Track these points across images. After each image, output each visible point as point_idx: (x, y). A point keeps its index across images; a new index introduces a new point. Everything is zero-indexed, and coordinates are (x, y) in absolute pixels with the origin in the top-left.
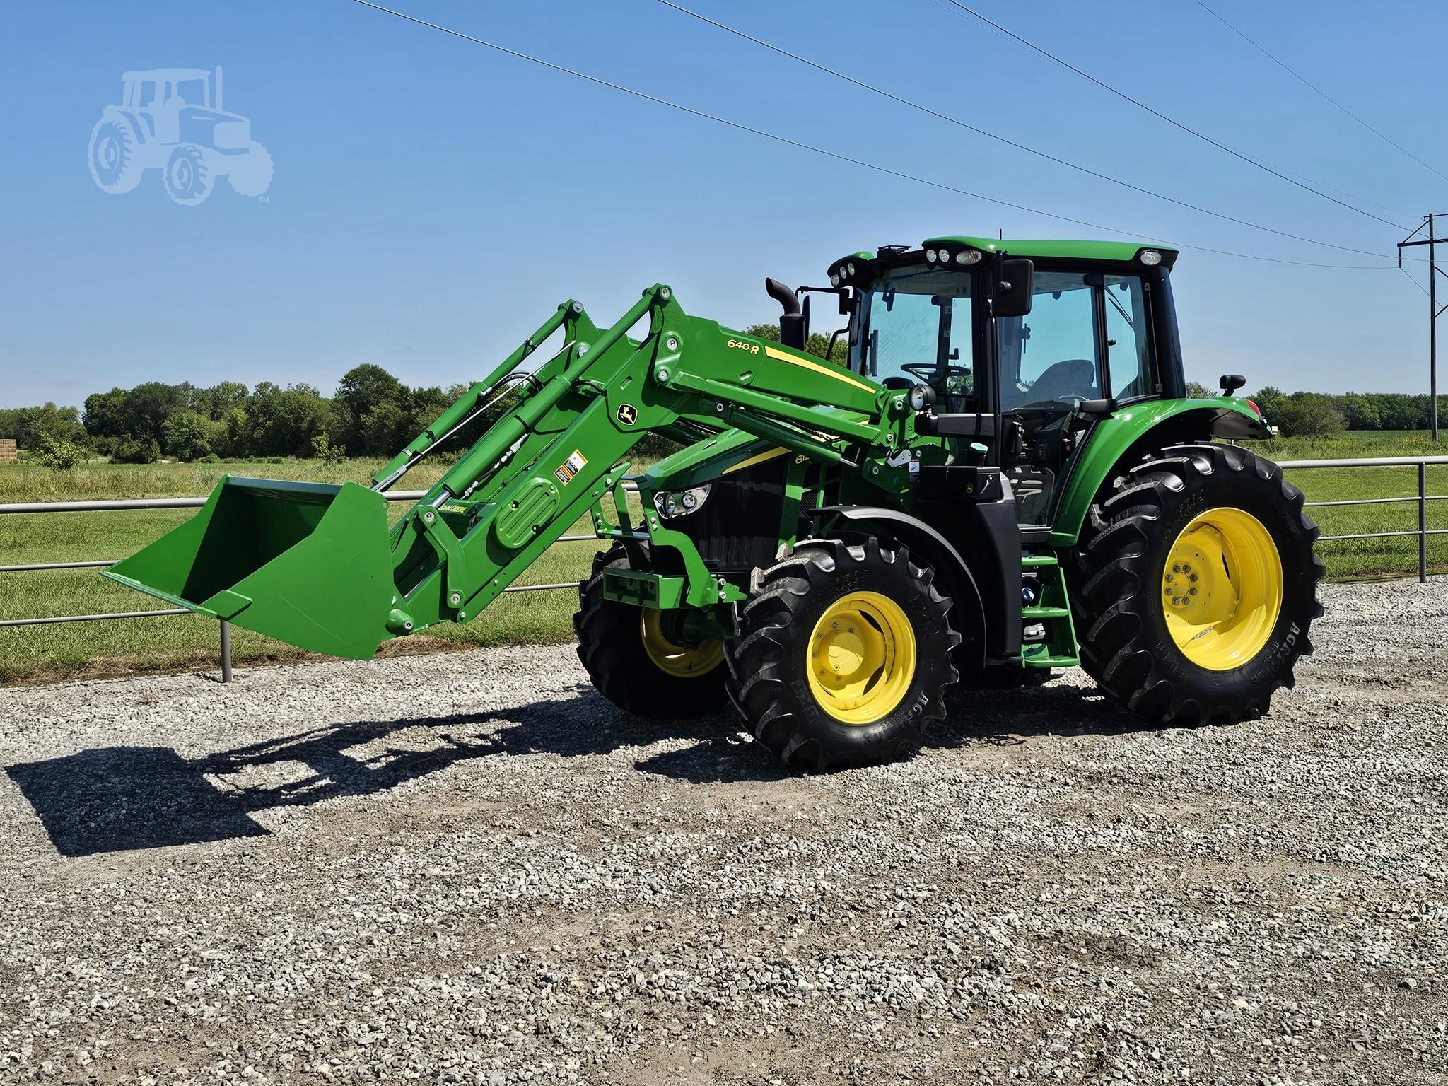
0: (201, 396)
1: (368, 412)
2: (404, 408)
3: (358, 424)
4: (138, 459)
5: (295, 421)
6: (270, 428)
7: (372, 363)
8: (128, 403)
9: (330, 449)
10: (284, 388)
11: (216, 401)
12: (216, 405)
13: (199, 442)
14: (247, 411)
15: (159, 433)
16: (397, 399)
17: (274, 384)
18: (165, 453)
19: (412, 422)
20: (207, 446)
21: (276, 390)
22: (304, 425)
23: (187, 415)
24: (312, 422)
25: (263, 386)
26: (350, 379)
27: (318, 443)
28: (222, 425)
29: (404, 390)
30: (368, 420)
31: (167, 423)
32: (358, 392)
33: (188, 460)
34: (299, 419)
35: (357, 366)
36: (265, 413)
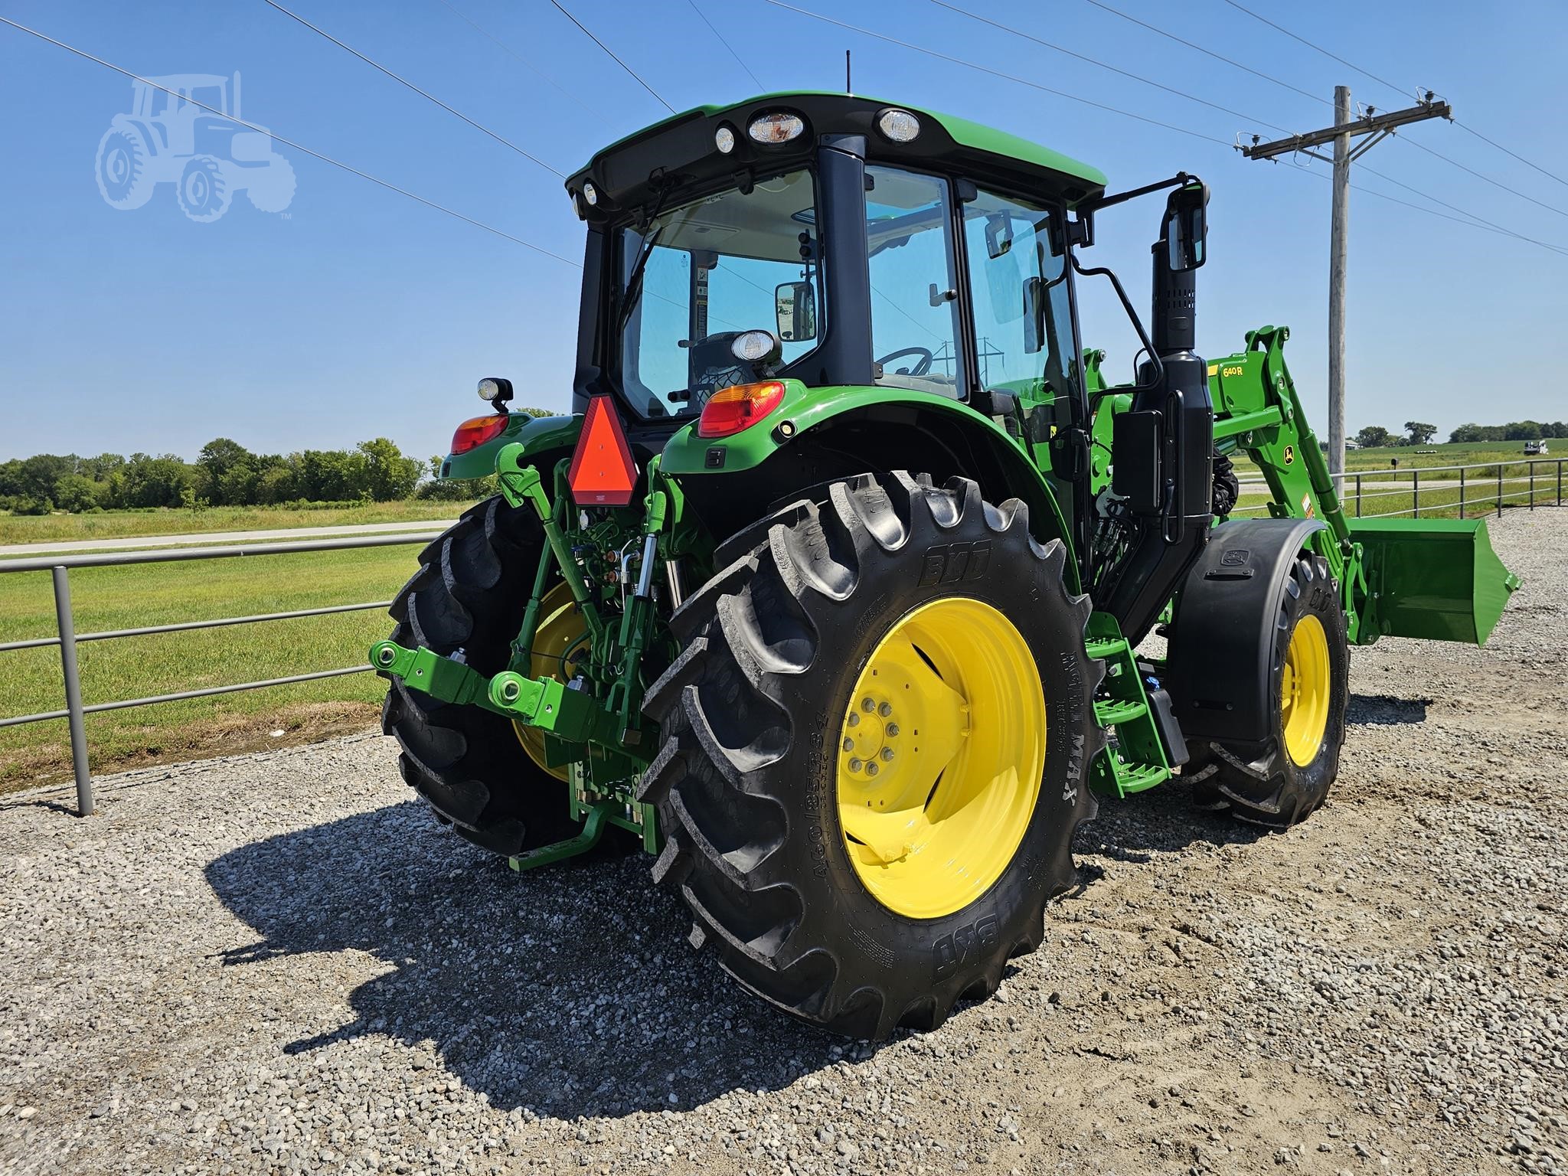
0: (86, 464)
1: (224, 473)
2: (253, 470)
3: (216, 482)
4: (35, 512)
5: (166, 481)
6: (144, 486)
7: (226, 438)
8: (24, 470)
9: (196, 500)
10: (154, 457)
11: (98, 468)
12: (99, 471)
13: (86, 498)
14: (125, 474)
15: (51, 492)
16: (247, 464)
17: (146, 454)
18: (57, 507)
19: (260, 480)
20: (93, 501)
21: (148, 458)
22: (173, 484)
23: (76, 477)
24: (179, 482)
25: (137, 456)
26: (207, 450)
27: (186, 495)
28: (105, 485)
29: (252, 457)
30: (225, 479)
31: (58, 484)
32: (215, 459)
33: (78, 512)
34: (169, 479)
35: (213, 440)
36: (140, 476)
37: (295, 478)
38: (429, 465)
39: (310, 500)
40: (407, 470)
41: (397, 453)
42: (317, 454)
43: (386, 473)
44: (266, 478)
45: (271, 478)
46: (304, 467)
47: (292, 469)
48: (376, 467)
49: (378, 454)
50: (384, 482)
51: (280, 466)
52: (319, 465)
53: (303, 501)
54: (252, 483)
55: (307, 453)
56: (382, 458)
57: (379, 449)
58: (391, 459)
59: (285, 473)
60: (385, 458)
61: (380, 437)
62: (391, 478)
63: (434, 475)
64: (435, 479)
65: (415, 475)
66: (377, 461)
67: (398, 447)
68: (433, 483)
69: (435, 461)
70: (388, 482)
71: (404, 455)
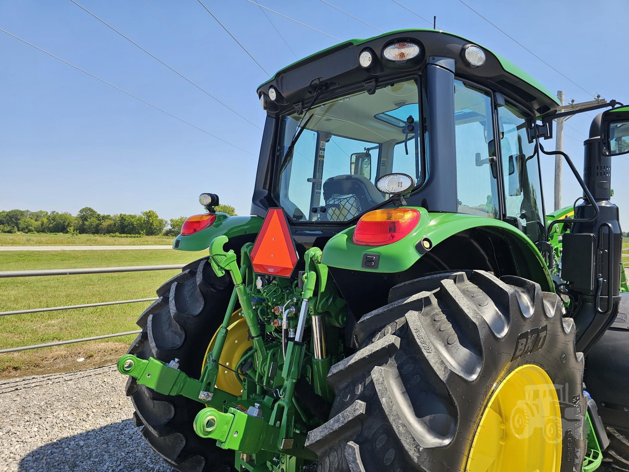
0: (32, 214)
1: (87, 221)
2: (99, 220)
3: (83, 224)
4: (9, 232)
5: (63, 223)
6: (54, 224)
7: (89, 207)
8: (7, 215)
9: (74, 231)
10: (60, 213)
11: (37, 216)
12: (37, 217)
13: (31, 228)
14: (47, 219)
15: (17, 224)
16: (96, 217)
17: (57, 212)
18: (19, 230)
19: (101, 224)
20: (33, 229)
21: (57, 213)
22: (66, 224)
23: (28, 219)
24: (69, 223)
25: (53, 212)
26: (81, 211)
27: (70, 229)
28: (39, 223)
29: (99, 215)
30: (87, 223)
31: (20, 221)
32: (84, 215)
33: (27, 233)
35: (84, 207)
36: (53, 220)
37: (115, 224)
38: (169, 222)
39: (120, 233)
40: (160, 223)
41: (157, 217)
42: (125, 215)
43: (152, 224)
44: (103, 224)
45: (105, 224)
46: (119, 220)
47: (114, 221)
48: (148, 222)
49: (149, 217)
50: (151, 228)
51: (109, 219)
52: (125, 220)
53: (117, 234)
54: (98, 225)
55: (121, 214)
56: (150, 218)
57: (149, 215)
58: (154, 219)
59: (111, 222)
60: (152, 218)
61: (151, 210)
62: (153, 226)
63: (171, 226)
64: (171, 228)
65: (163, 226)
66: (148, 219)
67: (157, 214)
68: (170, 229)
69: (172, 221)
70: (152, 228)
71: (160, 218)
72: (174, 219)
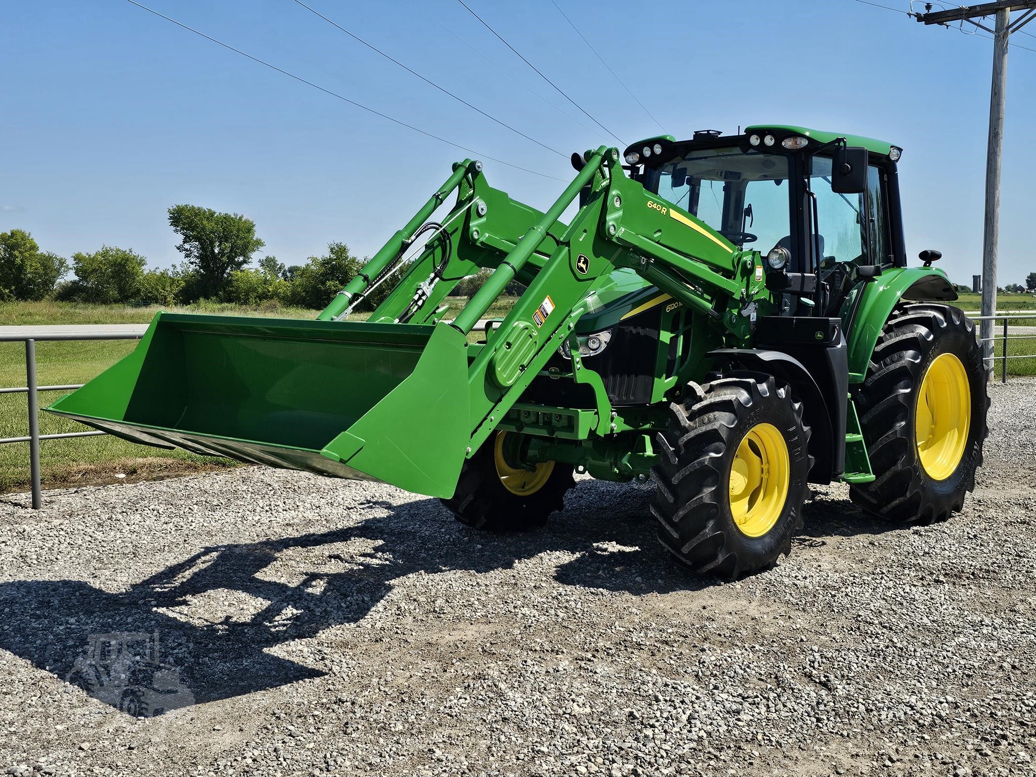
38: (71, 262)
40: (45, 267)
41: (34, 248)
43: (21, 268)
48: (10, 263)
49: (12, 247)
56: (16, 253)
57: (13, 242)
58: (27, 254)
60: (20, 252)
61: (15, 229)
62: (26, 275)
63: (77, 274)
64: (77, 278)
65: (54, 273)
66: (11, 255)
67: (35, 241)
68: (74, 283)
69: (78, 258)
70: (23, 279)
71: (43, 250)
72: (84, 254)
